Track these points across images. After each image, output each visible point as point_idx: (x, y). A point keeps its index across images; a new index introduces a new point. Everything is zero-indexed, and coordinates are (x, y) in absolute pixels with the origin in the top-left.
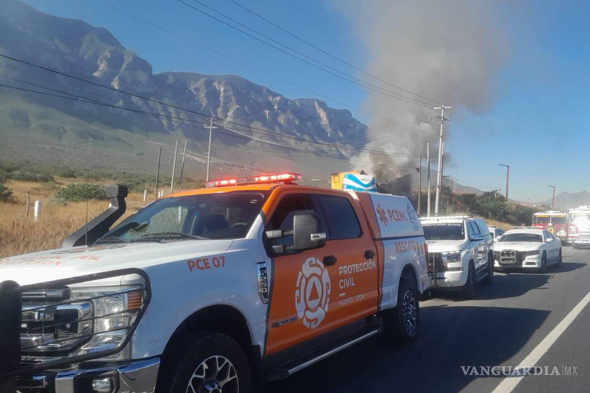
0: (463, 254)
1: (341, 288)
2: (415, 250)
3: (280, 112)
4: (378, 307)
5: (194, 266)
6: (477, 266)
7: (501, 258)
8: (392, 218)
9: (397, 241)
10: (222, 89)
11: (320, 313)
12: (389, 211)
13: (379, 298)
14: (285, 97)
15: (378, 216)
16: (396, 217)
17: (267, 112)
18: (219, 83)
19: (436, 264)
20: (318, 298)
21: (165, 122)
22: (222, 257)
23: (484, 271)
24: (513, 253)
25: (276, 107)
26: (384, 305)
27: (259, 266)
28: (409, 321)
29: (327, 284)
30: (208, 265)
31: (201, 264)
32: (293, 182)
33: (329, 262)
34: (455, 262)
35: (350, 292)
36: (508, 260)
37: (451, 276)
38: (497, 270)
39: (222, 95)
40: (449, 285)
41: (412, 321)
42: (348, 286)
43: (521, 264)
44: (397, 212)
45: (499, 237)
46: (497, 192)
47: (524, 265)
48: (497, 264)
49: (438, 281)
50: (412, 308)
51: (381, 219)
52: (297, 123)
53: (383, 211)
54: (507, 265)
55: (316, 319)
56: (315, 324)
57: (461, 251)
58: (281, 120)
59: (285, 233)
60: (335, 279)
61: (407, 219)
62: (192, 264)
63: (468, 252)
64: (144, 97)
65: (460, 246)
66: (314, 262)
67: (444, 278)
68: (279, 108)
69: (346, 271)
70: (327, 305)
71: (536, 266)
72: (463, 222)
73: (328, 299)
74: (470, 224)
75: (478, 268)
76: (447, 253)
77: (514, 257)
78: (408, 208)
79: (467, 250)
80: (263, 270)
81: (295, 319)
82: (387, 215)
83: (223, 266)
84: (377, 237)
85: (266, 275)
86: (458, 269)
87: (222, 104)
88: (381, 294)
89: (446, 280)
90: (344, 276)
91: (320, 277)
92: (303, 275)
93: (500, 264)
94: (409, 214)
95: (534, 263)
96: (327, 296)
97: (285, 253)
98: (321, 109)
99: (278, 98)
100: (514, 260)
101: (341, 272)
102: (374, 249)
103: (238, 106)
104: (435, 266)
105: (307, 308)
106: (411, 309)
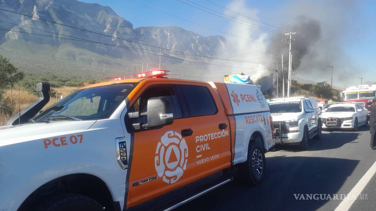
0: (300, 121)
1: (198, 151)
2: (262, 121)
3: (199, 44)
4: (231, 162)
5: (50, 143)
6: (310, 129)
7: (327, 122)
8: (244, 100)
9: (247, 116)
10: (169, 34)
11: (179, 172)
12: (241, 95)
13: (232, 156)
14: (202, 36)
15: (232, 98)
16: (247, 99)
17: (192, 45)
18: (167, 31)
19: (281, 128)
20: (177, 161)
21: (141, 54)
22: (81, 135)
23: (315, 131)
24: (335, 119)
25: (197, 42)
26: (236, 161)
27: (118, 141)
28: (257, 170)
29: (185, 150)
30: (64, 143)
31: (57, 142)
32: (164, 76)
33: (186, 133)
34: (294, 127)
35: (205, 154)
36: (331, 123)
37: (292, 136)
38: (324, 130)
39: (169, 37)
40: (291, 142)
41: (260, 170)
42: (204, 150)
43: (340, 125)
44: (248, 95)
45: (326, 109)
46: (326, 82)
47: (342, 127)
48: (324, 126)
49: (283, 139)
50: (260, 162)
51: (235, 101)
52: (208, 50)
53: (237, 96)
54: (331, 126)
55: (176, 177)
56: (174, 180)
57: (299, 120)
58: (200, 49)
59: (142, 114)
60: (192, 146)
61: (256, 101)
62: (47, 142)
63: (304, 120)
64: (130, 41)
65: (298, 117)
66: (172, 135)
67: (288, 137)
68: (199, 42)
69: (202, 139)
70: (185, 165)
71: (351, 127)
72: (301, 100)
73: (186, 160)
74: (305, 102)
75: (310, 130)
76: (289, 121)
77: (336, 122)
78: (258, 92)
79: (303, 119)
80: (122, 143)
81: (155, 178)
82: (239, 98)
83: (81, 142)
84: (230, 113)
85: (125, 147)
86: (297, 131)
87: (169, 42)
88: (233, 153)
89: (289, 139)
90: (199, 143)
91: (178, 146)
92: (162, 145)
93: (326, 126)
94: (258, 96)
95: (349, 125)
96: (185, 158)
97: (142, 129)
98: (222, 41)
99: (198, 37)
100: (335, 123)
101: (197, 141)
102: (227, 123)
103: (177, 43)
104: (281, 130)
105: (167, 169)
106: (258, 162)
